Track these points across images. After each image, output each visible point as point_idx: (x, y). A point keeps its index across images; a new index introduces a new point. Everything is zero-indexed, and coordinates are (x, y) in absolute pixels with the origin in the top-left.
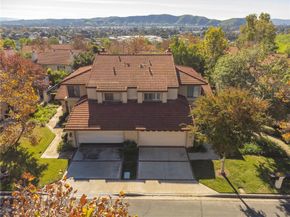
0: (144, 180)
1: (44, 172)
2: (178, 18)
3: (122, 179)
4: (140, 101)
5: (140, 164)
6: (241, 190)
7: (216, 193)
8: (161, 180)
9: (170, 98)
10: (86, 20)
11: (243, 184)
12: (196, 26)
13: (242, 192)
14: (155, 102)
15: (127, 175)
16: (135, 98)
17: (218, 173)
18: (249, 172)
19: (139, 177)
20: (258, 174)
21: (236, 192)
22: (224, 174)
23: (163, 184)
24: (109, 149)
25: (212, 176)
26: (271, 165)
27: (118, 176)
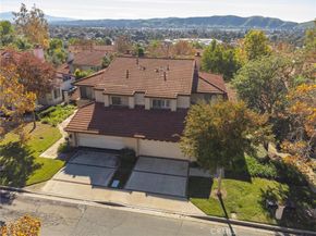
0: (130, 191)
1: (37, 171)
3: (110, 187)
4: (148, 107)
5: (133, 174)
6: (234, 215)
7: (203, 214)
8: (148, 193)
9: (180, 106)
10: (144, 21)
11: (238, 208)
13: (234, 217)
14: (164, 110)
15: (116, 183)
16: (142, 103)
17: (213, 193)
18: (251, 196)
19: (127, 187)
20: (260, 200)
21: (226, 216)
22: (220, 195)
23: (150, 197)
24: (108, 155)
25: (206, 196)
26: (281, 193)
27: (106, 184)
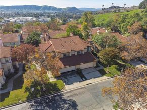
2: (41, 7)
4: (76, 54)
5: (85, 75)
8: (94, 78)
9: (85, 52)
11: (114, 73)
12: (51, 11)
18: (114, 70)
19: (87, 79)
21: (114, 76)
22: (109, 72)
25: (106, 73)
26: (117, 67)
